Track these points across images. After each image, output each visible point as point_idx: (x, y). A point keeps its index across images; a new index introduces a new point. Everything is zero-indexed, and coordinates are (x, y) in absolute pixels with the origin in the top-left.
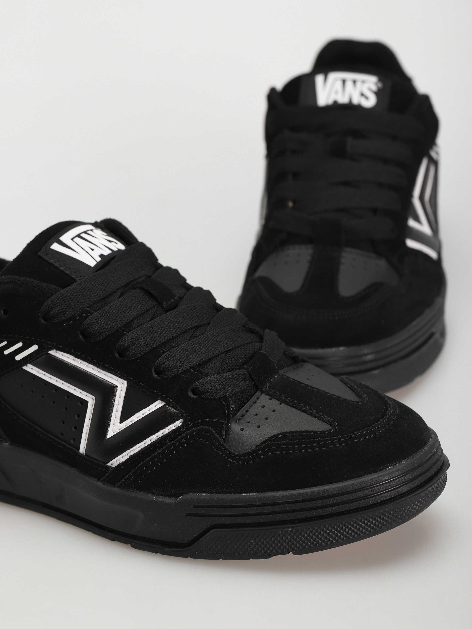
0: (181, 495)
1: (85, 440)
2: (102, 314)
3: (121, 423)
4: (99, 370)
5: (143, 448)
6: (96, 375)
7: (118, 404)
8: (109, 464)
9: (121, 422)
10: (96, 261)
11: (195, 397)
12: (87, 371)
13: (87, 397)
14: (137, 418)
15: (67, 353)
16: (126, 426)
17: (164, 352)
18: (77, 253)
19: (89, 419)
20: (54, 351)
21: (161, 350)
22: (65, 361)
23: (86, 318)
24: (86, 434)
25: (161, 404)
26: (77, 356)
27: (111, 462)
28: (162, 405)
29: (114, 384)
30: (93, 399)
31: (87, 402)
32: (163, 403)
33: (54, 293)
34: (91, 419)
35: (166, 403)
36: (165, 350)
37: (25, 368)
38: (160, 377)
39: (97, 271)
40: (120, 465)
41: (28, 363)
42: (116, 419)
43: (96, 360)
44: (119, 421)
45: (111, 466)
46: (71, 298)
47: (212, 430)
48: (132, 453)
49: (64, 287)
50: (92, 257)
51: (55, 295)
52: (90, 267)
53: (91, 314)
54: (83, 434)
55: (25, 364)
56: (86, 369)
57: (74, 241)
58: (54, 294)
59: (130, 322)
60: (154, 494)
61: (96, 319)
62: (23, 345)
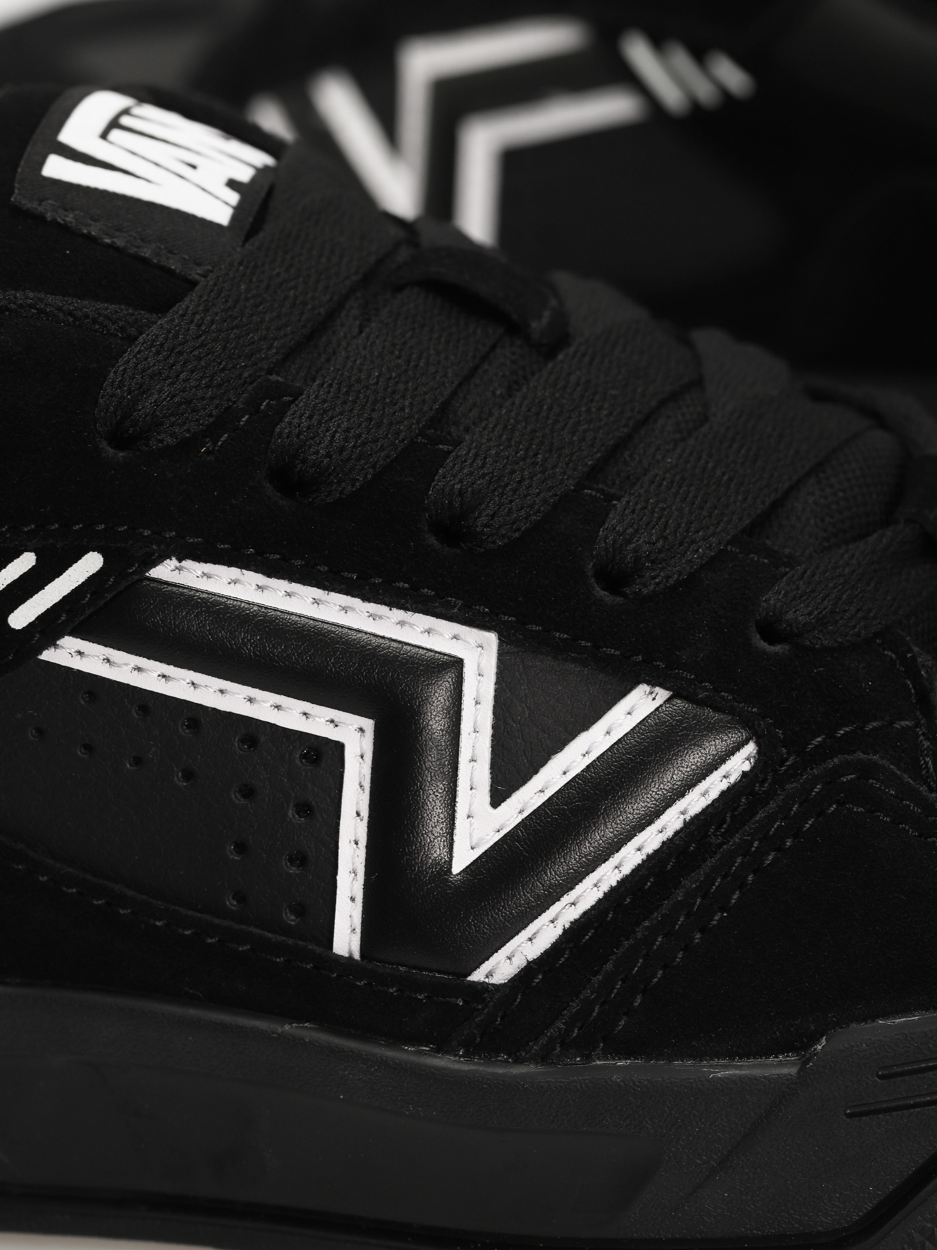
0: (817, 1041)
1: (353, 899)
2: (339, 389)
3: (500, 805)
4: (372, 607)
5: (614, 884)
6: (366, 633)
7: (475, 731)
8: (478, 976)
9: (497, 799)
10: (227, 203)
11: (777, 648)
12: (323, 622)
13: (337, 726)
14: (565, 773)
15: (230, 563)
16: (521, 812)
17: (610, 498)
18: (149, 181)
19: (358, 814)
20: (173, 563)
21: (598, 491)
22: (222, 597)
23: (281, 413)
24: (353, 874)
25: (654, 699)
26: (271, 571)
27: (486, 967)
28: (659, 701)
29: (447, 651)
30: (361, 730)
31: (339, 747)
32: (663, 695)
33: (133, 331)
34: (365, 813)
35: (673, 692)
36: (613, 491)
37: (48, 655)
38: (623, 595)
39: (249, 236)
40: (531, 969)
41: (61, 636)
42: (473, 791)
43: (354, 573)
44: (487, 799)
45: (487, 980)
46: (202, 345)
47: (885, 762)
48: (574, 914)
49: (162, 307)
50: (204, 190)
51: (141, 339)
52: (219, 226)
53: (297, 395)
54: (339, 878)
55: (51, 641)
56: (316, 616)
57: (111, 143)
58: (136, 338)
59: (445, 406)
60: (698, 1055)
61: (325, 411)
62: (37, 560)
